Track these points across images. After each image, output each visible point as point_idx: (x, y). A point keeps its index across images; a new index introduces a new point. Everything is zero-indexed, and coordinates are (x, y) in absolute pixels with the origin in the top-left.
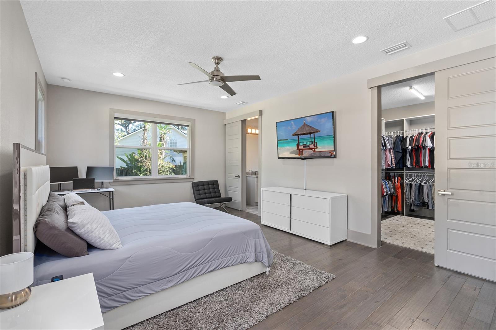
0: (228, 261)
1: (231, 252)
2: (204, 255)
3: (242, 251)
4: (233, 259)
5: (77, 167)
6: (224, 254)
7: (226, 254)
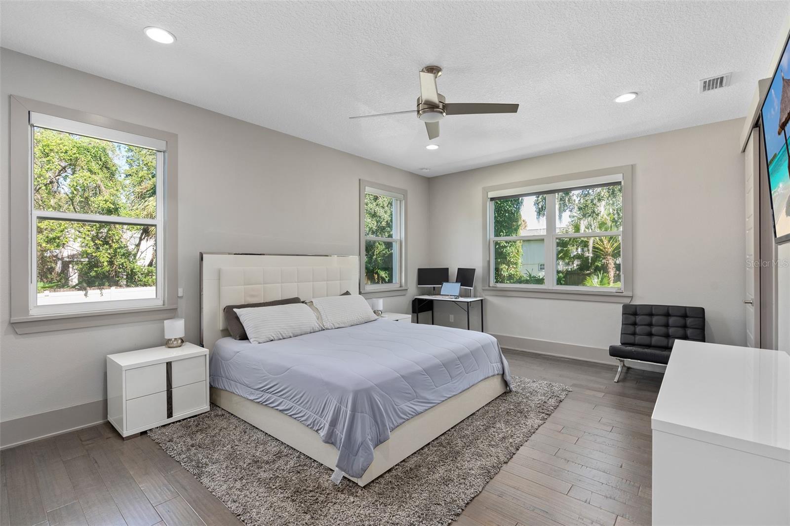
0: (298, 412)
1: (304, 403)
2: (278, 385)
3: (317, 411)
4: (304, 413)
5: (448, 268)
6: (296, 399)
7: (298, 400)
